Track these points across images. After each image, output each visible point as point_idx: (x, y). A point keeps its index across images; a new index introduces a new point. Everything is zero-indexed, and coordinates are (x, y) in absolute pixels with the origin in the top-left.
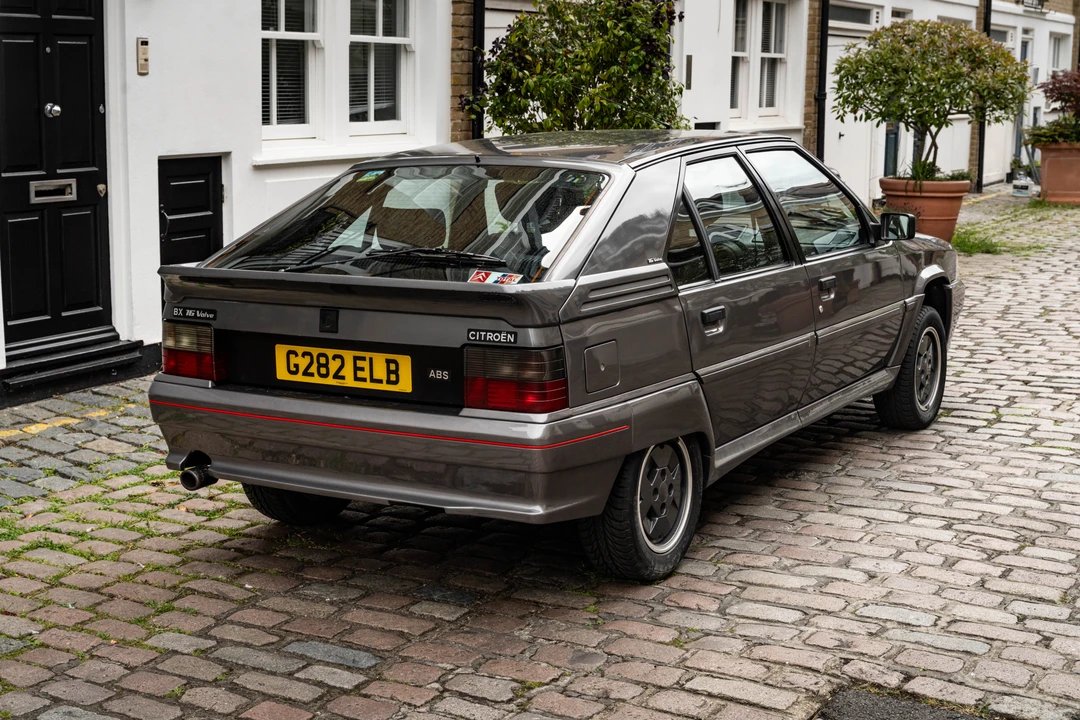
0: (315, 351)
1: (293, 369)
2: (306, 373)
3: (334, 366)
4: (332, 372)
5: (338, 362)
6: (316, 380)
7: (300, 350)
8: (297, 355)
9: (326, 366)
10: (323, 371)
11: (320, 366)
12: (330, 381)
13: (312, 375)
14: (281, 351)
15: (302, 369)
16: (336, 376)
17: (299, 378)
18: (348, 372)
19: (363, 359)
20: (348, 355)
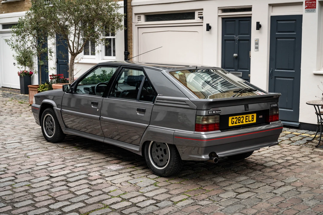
0: (238, 117)
1: (233, 123)
6: (238, 124)
7: (234, 117)
9: (240, 120)
11: (239, 120)
12: (241, 124)
13: (237, 123)
14: (230, 118)
16: (242, 122)
17: (234, 125)
18: (244, 121)
19: (247, 116)
20: (244, 116)
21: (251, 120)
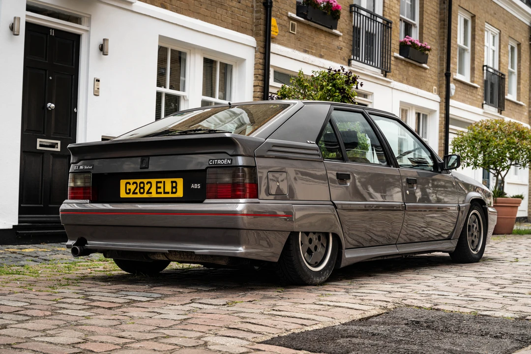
0: (138, 181)
1: (128, 191)
2: (134, 193)
3: (147, 187)
4: (146, 191)
5: (149, 185)
6: (139, 196)
7: (131, 181)
8: (130, 184)
9: (143, 188)
10: (142, 191)
11: (141, 188)
12: (145, 195)
13: (137, 193)
14: (123, 182)
15: (132, 191)
16: (148, 193)
17: (131, 196)
18: (153, 190)
19: (161, 182)
20: (154, 181)
21: (170, 191)
